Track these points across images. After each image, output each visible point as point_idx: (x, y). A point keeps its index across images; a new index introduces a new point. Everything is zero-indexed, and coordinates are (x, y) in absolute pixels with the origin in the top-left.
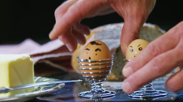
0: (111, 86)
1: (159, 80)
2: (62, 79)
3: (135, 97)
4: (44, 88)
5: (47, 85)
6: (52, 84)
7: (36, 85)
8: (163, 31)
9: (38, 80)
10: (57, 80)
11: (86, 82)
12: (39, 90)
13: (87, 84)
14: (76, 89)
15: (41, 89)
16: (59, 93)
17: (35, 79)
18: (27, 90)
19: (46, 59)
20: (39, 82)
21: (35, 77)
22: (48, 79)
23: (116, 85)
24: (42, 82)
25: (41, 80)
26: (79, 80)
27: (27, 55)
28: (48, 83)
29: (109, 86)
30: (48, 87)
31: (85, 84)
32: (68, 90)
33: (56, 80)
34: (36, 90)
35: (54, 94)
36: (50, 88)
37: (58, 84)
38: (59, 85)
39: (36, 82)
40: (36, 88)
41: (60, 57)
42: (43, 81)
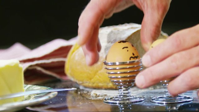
0: (108, 95)
1: (160, 88)
2: (54, 87)
3: (158, 103)
4: (35, 97)
5: (38, 94)
6: (44, 93)
7: (25, 94)
8: (165, 35)
9: (28, 88)
10: (49, 88)
11: (81, 90)
12: (29, 100)
13: (82, 92)
14: (69, 98)
15: (32, 98)
16: (51, 102)
17: (25, 87)
18: (15, 100)
19: (37, 65)
20: (29, 90)
21: (25, 85)
22: (39, 87)
23: (114, 93)
24: (32, 90)
25: (31, 88)
26: (73, 89)
27: (16, 61)
28: (39, 92)
29: (106, 95)
30: (39, 96)
31: (79, 93)
32: (61, 99)
33: (47, 88)
34: (26, 100)
35: (46, 103)
36: (41, 97)
37: (50, 92)
38: (51, 94)
39: (26, 90)
40: (26, 97)
41: (53, 63)
42: (34, 89)
